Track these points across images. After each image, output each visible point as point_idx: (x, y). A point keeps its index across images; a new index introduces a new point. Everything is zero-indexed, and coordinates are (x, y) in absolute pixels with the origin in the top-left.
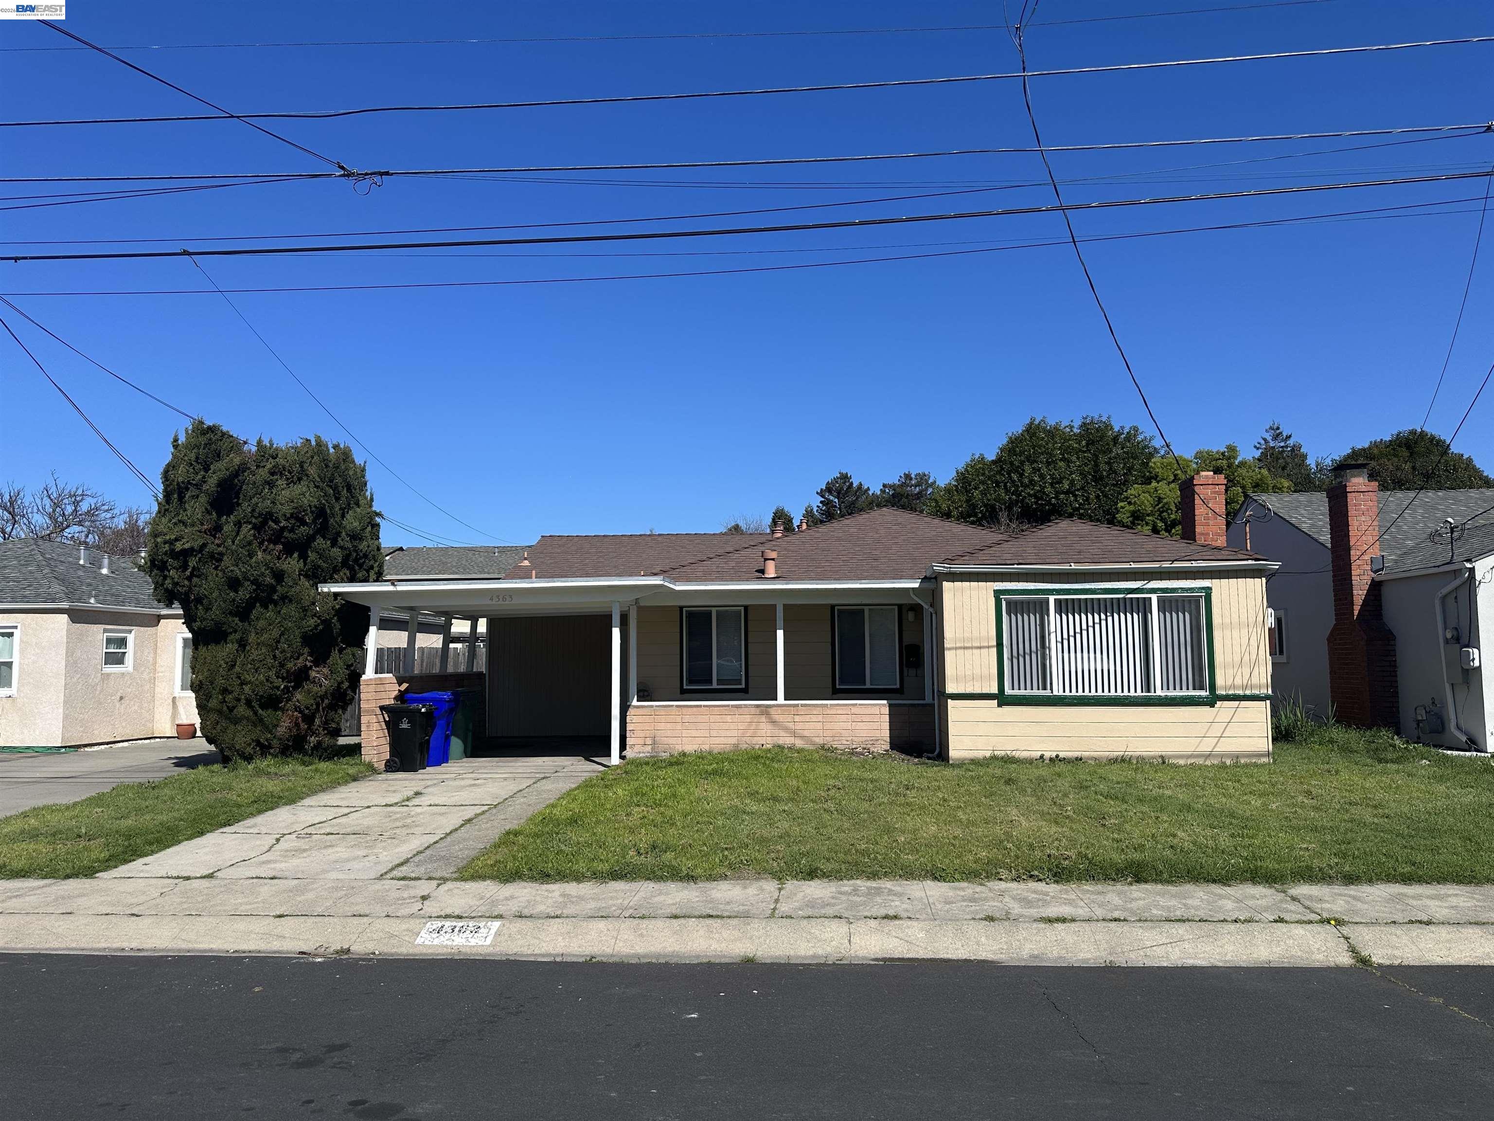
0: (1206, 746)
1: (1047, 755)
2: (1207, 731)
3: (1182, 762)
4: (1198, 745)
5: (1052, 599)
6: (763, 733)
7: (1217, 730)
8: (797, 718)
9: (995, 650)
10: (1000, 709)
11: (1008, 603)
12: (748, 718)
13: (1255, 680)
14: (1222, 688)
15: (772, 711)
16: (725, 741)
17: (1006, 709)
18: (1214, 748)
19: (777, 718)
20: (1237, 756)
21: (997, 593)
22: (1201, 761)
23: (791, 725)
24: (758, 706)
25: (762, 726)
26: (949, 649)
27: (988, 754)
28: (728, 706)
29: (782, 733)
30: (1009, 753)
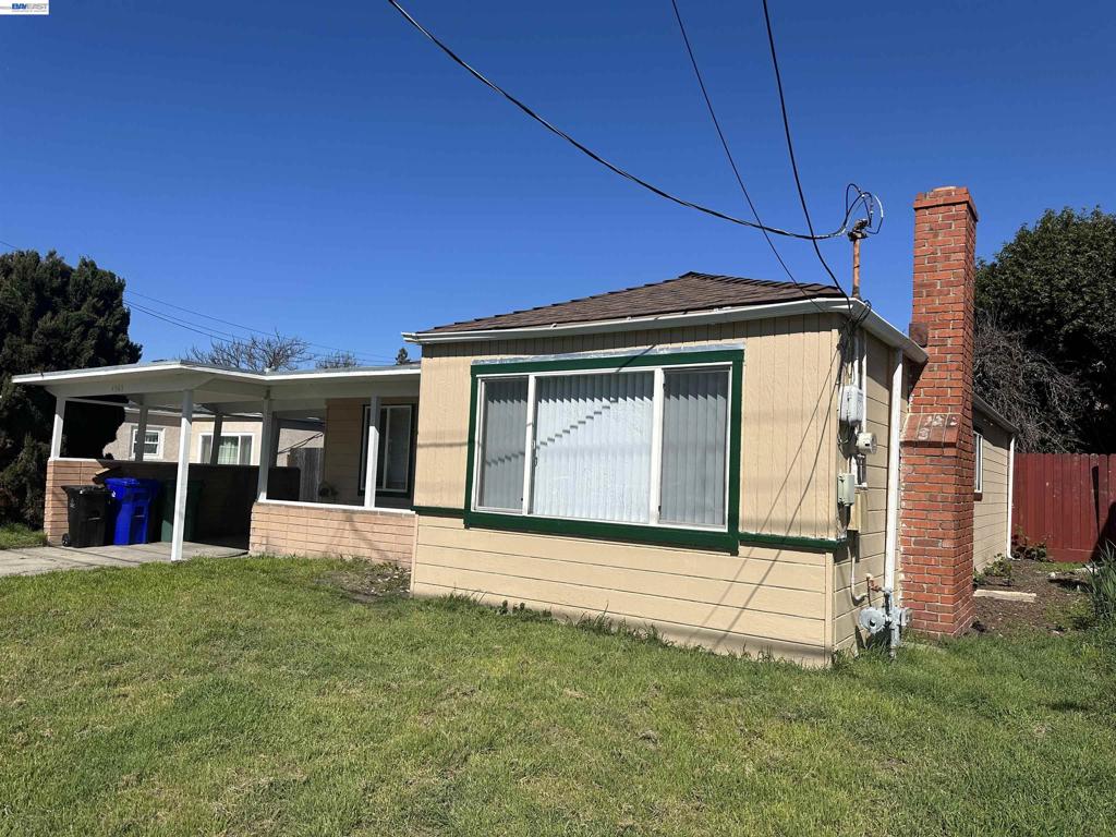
0: (719, 622)
1: (512, 602)
2: (724, 597)
3: (679, 642)
4: (708, 617)
5: (532, 377)
6: (345, 541)
7: (738, 595)
8: (376, 528)
9: (466, 447)
10: (467, 531)
11: (490, 385)
12: (335, 524)
13: (806, 514)
14: (750, 523)
15: (356, 518)
16: (316, 547)
17: (474, 532)
18: (731, 626)
19: (359, 526)
20: (768, 647)
21: (475, 370)
22: (707, 646)
23: (369, 535)
24: (345, 511)
25: (346, 534)
26: (422, 446)
27: (447, 592)
28: (322, 509)
29: (363, 545)
30: (470, 593)
